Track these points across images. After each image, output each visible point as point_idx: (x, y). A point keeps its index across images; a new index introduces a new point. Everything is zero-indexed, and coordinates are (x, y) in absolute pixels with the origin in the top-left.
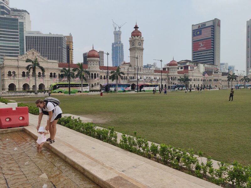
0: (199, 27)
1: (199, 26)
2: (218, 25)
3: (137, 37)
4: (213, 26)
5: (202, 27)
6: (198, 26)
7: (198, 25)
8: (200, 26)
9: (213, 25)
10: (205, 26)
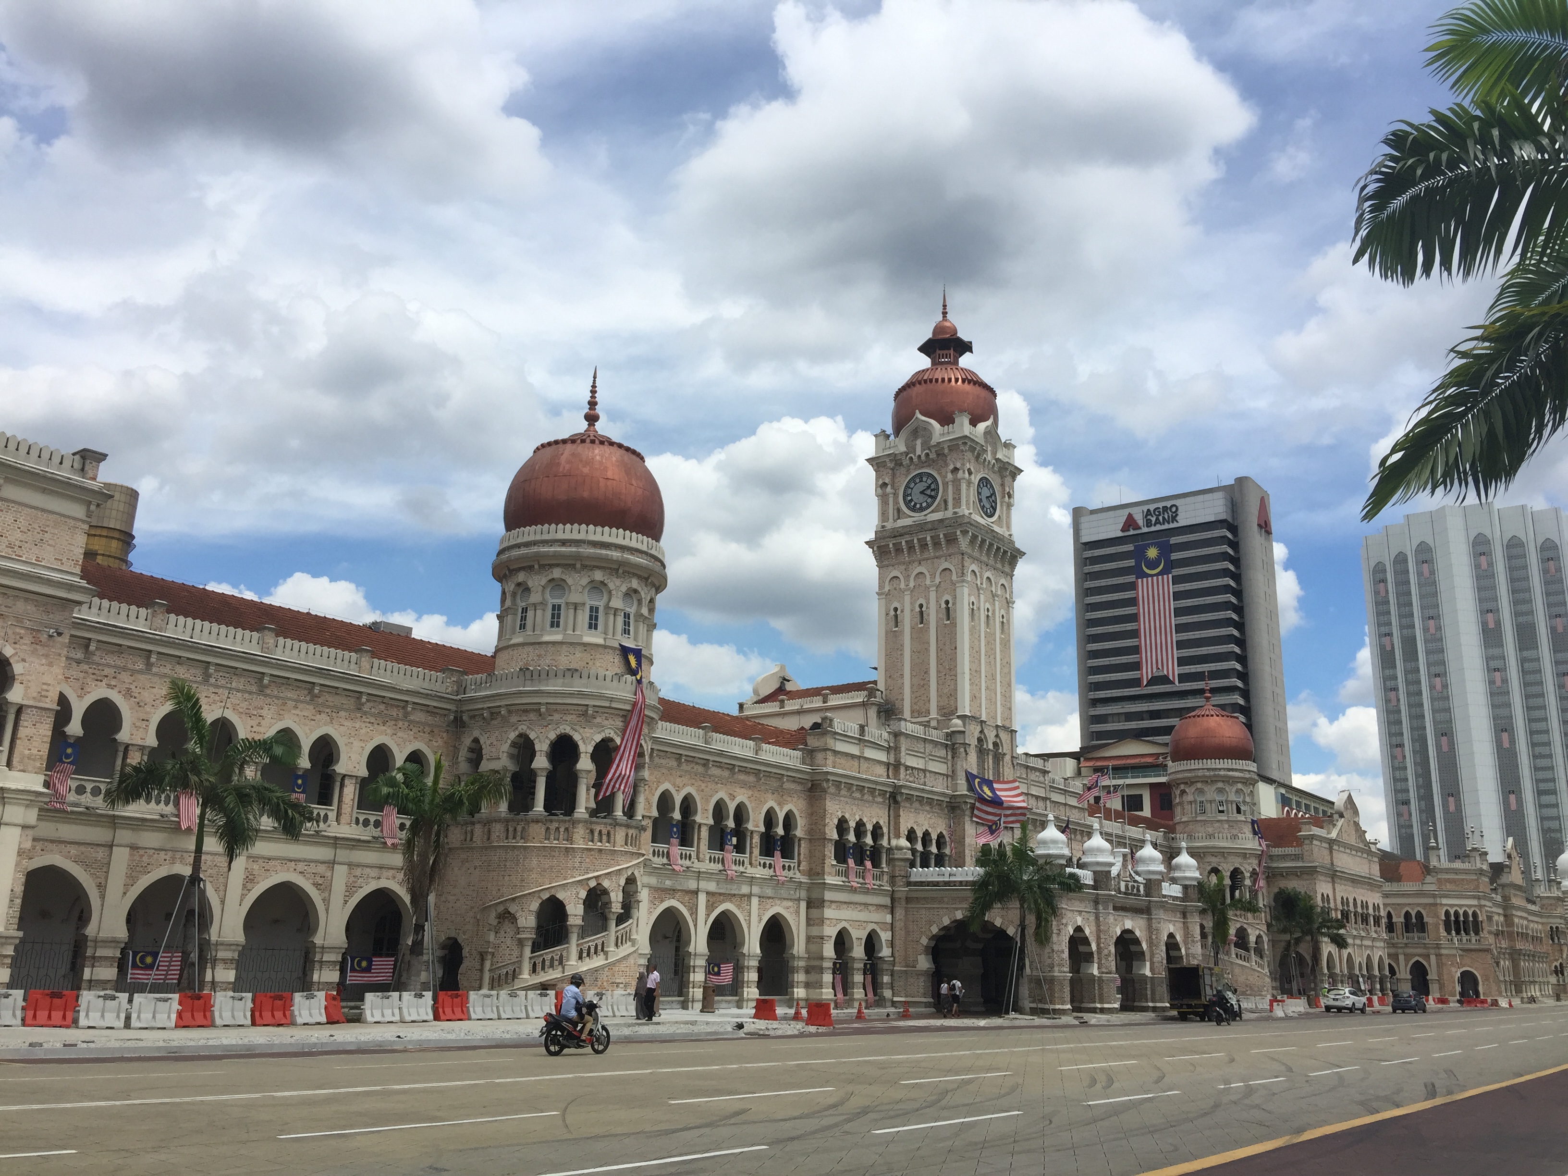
0: (1130, 522)
1: (1130, 516)
2: (1259, 526)
3: (974, 423)
4: (1233, 528)
5: (1149, 524)
6: (1123, 516)
7: (1126, 512)
8: (1139, 519)
9: (1223, 517)
10: (1174, 519)
